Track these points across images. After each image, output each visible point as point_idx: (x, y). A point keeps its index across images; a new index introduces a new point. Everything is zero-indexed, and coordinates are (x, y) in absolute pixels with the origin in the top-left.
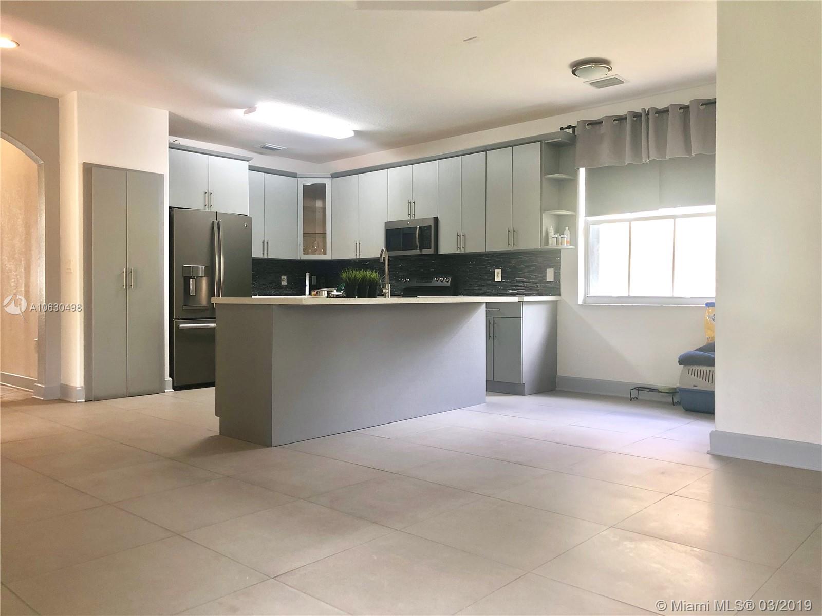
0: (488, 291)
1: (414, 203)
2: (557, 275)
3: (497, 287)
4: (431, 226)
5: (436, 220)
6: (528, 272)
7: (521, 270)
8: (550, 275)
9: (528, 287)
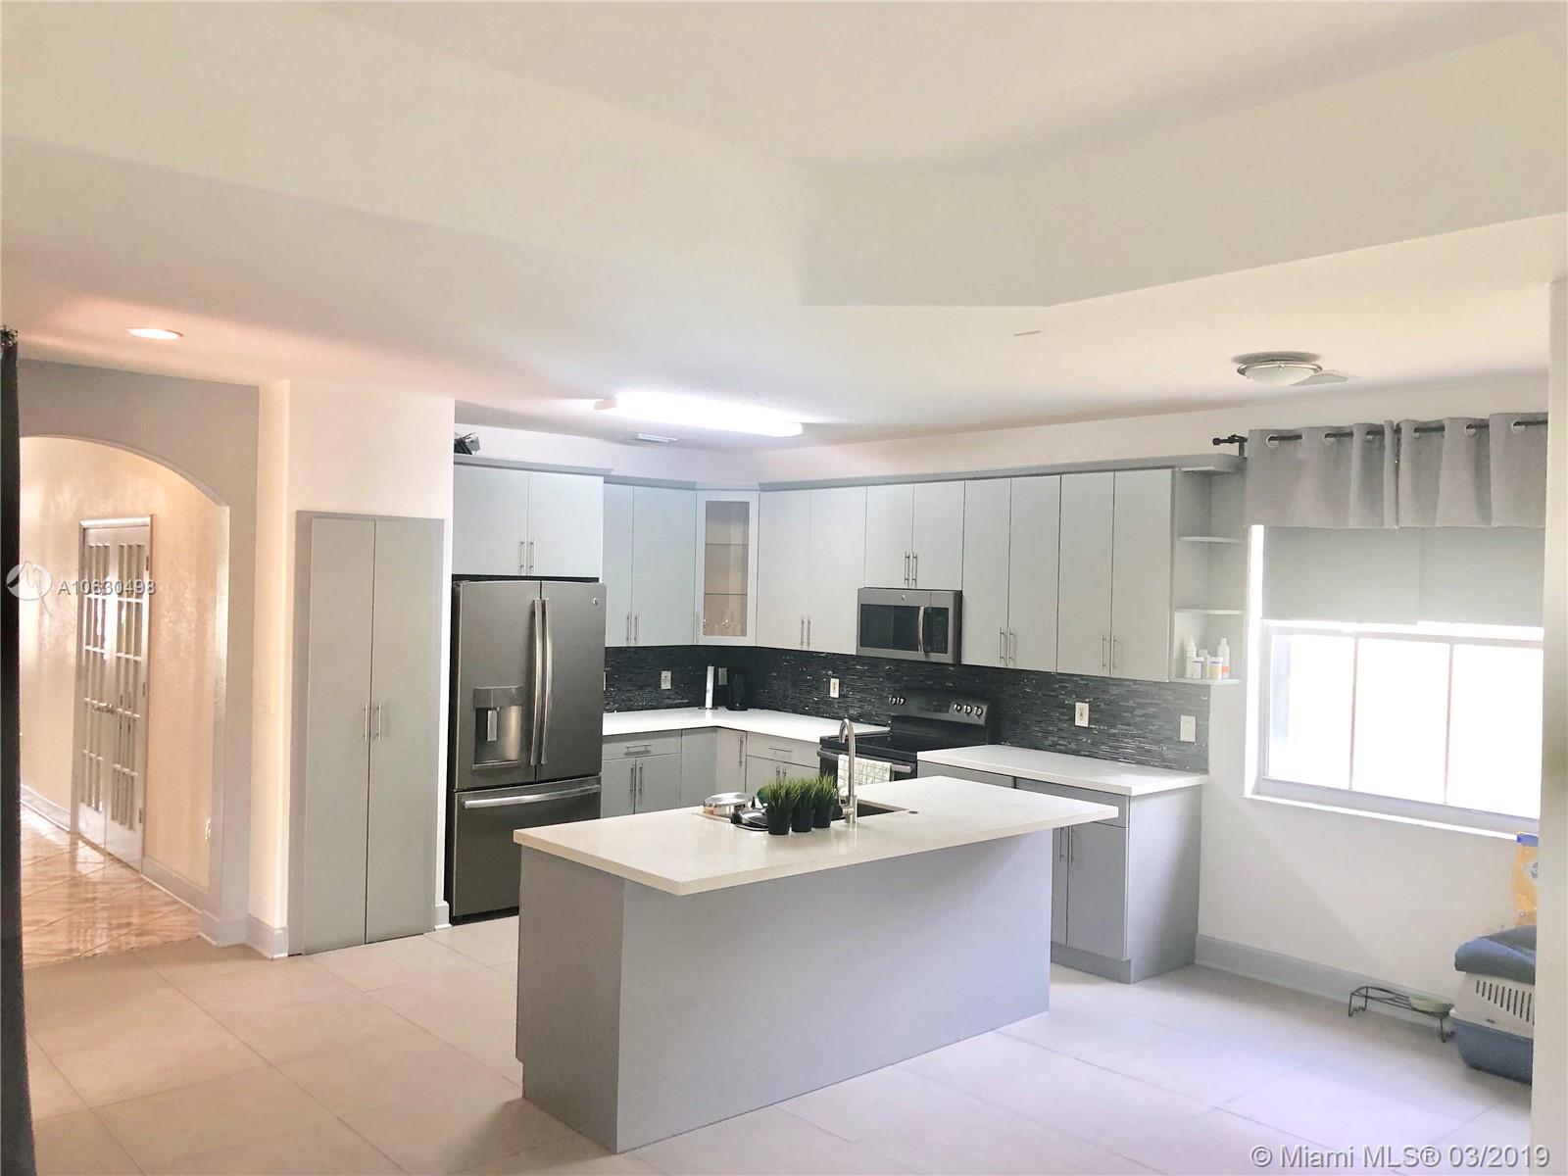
0: (1061, 742)
1: (916, 558)
2: (1202, 731)
3: (1080, 738)
4: (947, 609)
5: (959, 597)
6: (1142, 716)
7: (1131, 710)
8: (1187, 729)
9: (1143, 748)
